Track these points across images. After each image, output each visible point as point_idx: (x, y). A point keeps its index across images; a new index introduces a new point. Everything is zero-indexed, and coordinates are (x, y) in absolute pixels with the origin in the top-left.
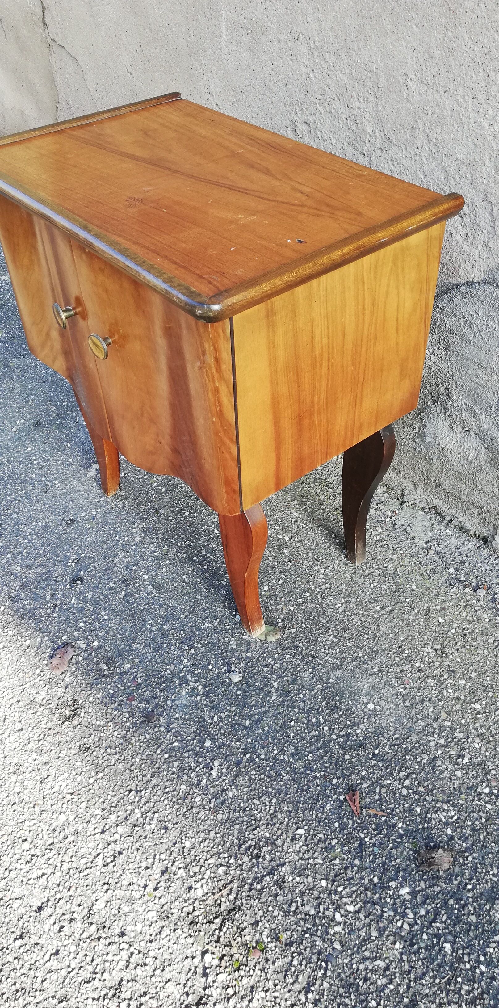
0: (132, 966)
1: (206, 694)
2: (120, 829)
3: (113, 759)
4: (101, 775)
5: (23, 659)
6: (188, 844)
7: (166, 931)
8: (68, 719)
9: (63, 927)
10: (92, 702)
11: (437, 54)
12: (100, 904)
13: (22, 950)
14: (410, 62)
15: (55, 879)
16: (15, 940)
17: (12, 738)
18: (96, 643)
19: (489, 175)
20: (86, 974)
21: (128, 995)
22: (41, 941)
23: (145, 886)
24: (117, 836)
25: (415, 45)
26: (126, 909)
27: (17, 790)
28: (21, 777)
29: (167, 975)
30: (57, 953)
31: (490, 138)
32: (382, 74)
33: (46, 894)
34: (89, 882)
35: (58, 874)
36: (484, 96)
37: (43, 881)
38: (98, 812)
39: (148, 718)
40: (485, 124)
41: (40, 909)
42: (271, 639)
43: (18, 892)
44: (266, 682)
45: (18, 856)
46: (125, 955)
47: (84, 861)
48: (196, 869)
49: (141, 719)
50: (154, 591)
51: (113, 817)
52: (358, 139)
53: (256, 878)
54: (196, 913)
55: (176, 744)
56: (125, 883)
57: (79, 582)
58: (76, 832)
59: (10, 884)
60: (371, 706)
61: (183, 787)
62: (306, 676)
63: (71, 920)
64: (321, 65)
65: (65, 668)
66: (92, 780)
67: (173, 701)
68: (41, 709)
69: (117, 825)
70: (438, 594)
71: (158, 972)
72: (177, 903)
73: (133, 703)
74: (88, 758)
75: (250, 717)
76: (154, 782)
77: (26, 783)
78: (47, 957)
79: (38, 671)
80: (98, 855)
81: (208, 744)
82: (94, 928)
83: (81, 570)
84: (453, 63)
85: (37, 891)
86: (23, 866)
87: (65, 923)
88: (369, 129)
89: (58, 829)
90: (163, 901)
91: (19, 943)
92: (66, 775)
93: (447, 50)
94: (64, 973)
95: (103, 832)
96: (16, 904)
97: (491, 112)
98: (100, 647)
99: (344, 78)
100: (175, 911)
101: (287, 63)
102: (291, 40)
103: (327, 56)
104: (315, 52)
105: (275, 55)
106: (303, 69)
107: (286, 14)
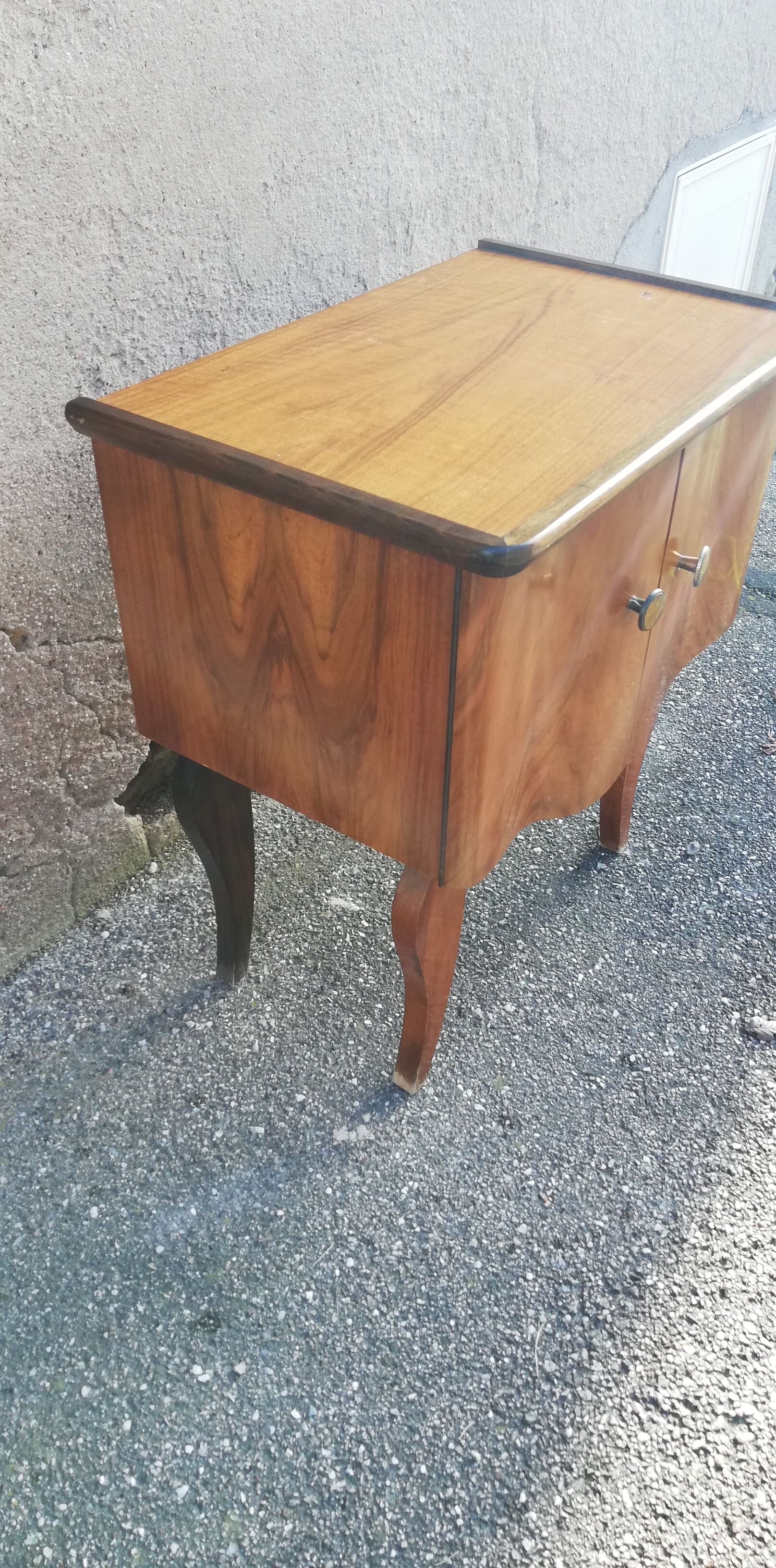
60: (663, 748)
101: (68, 275)
102: (74, 227)
103: (145, 222)
104: (121, 226)
105: (41, 273)
106: (102, 266)
107: (59, 187)
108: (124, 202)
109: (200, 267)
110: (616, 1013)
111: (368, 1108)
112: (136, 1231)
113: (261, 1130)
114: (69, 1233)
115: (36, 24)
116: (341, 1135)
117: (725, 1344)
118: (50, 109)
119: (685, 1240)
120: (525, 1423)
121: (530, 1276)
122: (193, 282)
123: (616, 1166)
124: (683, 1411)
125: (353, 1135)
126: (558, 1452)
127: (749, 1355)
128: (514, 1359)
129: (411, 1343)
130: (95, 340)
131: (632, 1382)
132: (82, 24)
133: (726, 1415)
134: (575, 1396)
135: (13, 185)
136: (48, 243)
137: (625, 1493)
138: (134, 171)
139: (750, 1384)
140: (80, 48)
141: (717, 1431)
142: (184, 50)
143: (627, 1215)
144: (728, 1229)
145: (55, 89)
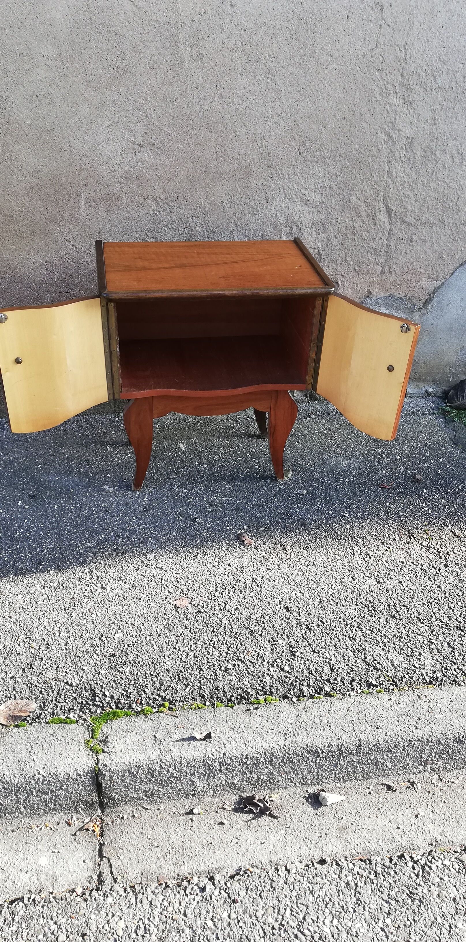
0: (417, 564)
1: (304, 504)
2: (356, 549)
3: (318, 541)
4: (324, 547)
5: (234, 554)
6: (375, 533)
7: (408, 551)
8: (285, 549)
9: (390, 578)
10: (281, 539)
11: (239, 190)
12: (387, 565)
13: (394, 591)
14: (224, 196)
15: (367, 574)
16: (388, 593)
17: (282, 569)
18: (245, 527)
19: (271, 232)
20: (414, 577)
21: (427, 569)
22: (393, 585)
23: (386, 550)
24: (359, 551)
25: (227, 188)
26: (393, 558)
27: (314, 574)
28: (308, 571)
29: (425, 556)
30: (400, 582)
31: (270, 217)
32: (207, 204)
33: (373, 578)
34: (375, 565)
35: (365, 572)
36: (265, 201)
37: (365, 578)
38: (343, 553)
39: (304, 524)
40: (267, 212)
41: (378, 582)
42: (290, 476)
43: (367, 586)
44: (310, 486)
45: (349, 583)
46: (411, 564)
47: (364, 563)
48: (387, 535)
49: (303, 527)
50: (228, 498)
51: (348, 550)
52: (193, 236)
53: (400, 522)
54: (405, 541)
55: (324, 521)
56: (382, 555)
57: (197, 520)
58: (349, 562)
59: (361, 588)
60: (345, 465)
61: (347, 526)
62: (317, 474)
63: (389, 574)
64: (165, 207)
65: (253, 541)
66: (325, 551)
67: (300, 515)
68: (272, 556)
69: (353, 550)
70: (303, 427)
71: (423, 558)
72: (398, 544)
73: (292, 526)
74: (313, 548)
75: (326, 497)
76: (339, 533)
77: (312, 571)
78: (401, 586)
79: (246, 550)
80: (364, 559)
81: (331, 513)
82: (396, 569)
83: (189, 517)
84: (248, 192)
85: (370, 580)
86: (355, 582)
87: (389, 576)
88: (200, 230)
89: (344, 567)
90: (395, 547)
91: (390, 592)
92: (317, 557)
93: (245, 188)
94: (410, 583)
95: (354, 554)
96: (372, 588)
97: (269, 207)
98: (248, 527)
99: (182, 210)
100: (401, 546)
101: (138, 211)
102: (142, 199)
103: (170, 203)
104: (160, 203)
105: (128, 209)
106: (151, 212)
107: (138, 188)
108: (161, 196)
109: (191, 220)
110: (210, 510)
111: (119, 486)
112: (42, 474)
113: (91, 475)
114: (30, 466)
115: (136, 147)
116: (105, 487)
117: (122, 576)
118: (138, 168)
119: (146, 555)
120: (62, 555)
121: (103, 536)
122: (188, 224)
123: (155, 534)
124: (95, 578)
125: (108, 489)
126: (61, 563)
127: (124, 581)
128: (77, 544)
129: (62, 527)
130: (146, 232)
131: (92, 565)
132: (152, 148)
133: (102, 585)
134: (79, 559)
135: (123, 185)
136: (132, 202)
137: (62, 578)
138: (167, 188)
139: (116, 585)
140: (151, 154)
141: (96, 586)
142: (190, 159)
143: (141, 543)
144: (160, 561)
145: (140, 163)
